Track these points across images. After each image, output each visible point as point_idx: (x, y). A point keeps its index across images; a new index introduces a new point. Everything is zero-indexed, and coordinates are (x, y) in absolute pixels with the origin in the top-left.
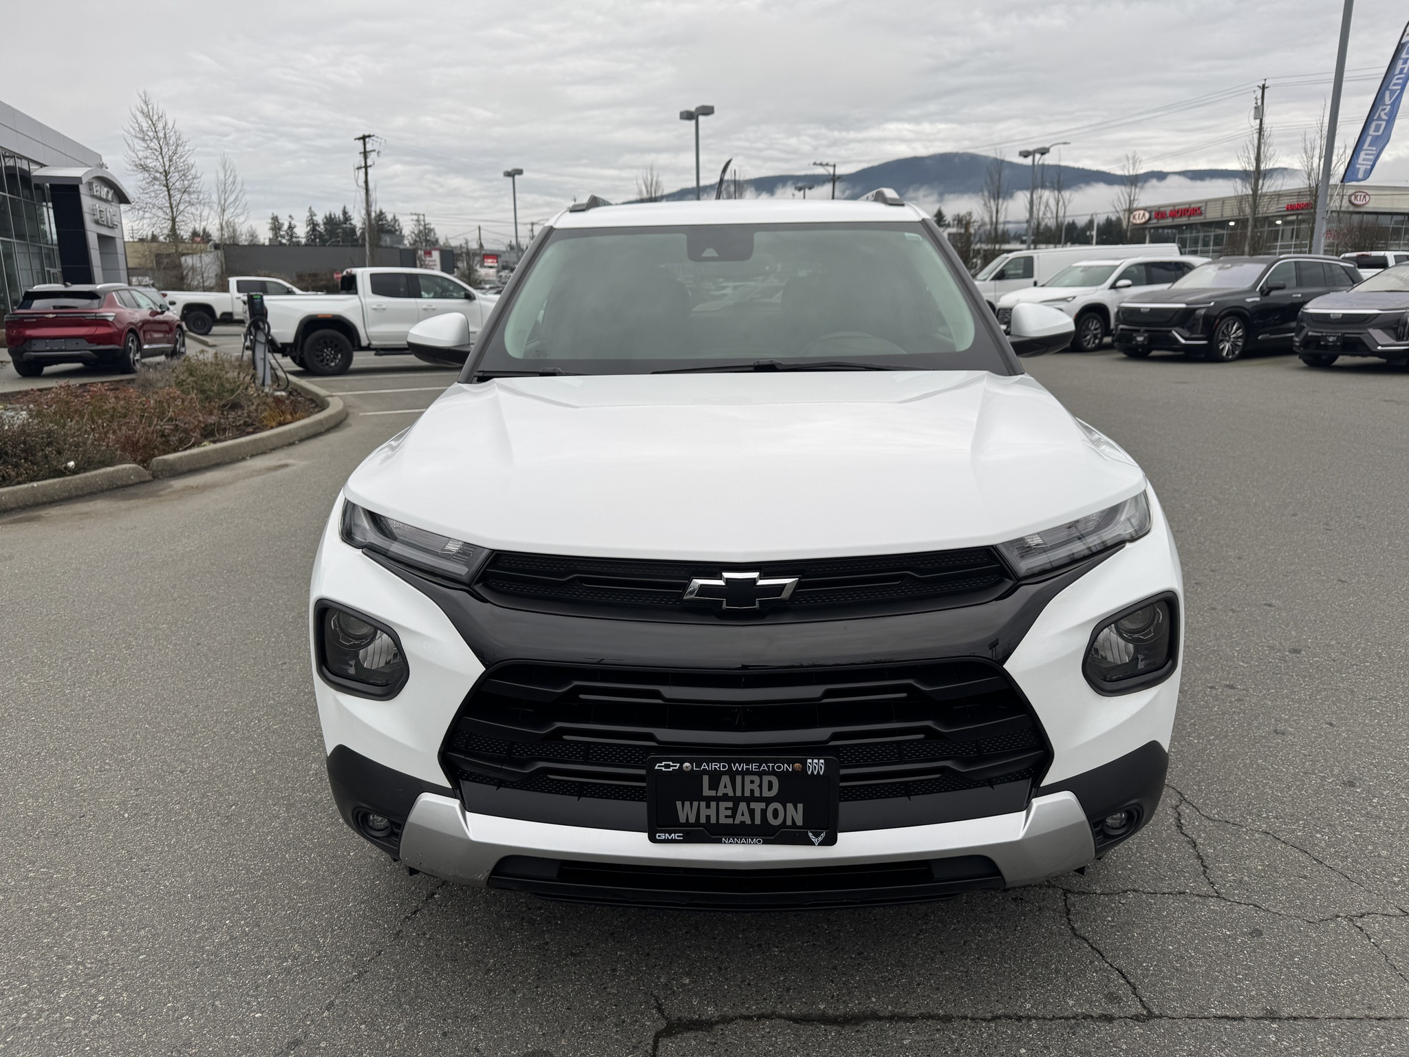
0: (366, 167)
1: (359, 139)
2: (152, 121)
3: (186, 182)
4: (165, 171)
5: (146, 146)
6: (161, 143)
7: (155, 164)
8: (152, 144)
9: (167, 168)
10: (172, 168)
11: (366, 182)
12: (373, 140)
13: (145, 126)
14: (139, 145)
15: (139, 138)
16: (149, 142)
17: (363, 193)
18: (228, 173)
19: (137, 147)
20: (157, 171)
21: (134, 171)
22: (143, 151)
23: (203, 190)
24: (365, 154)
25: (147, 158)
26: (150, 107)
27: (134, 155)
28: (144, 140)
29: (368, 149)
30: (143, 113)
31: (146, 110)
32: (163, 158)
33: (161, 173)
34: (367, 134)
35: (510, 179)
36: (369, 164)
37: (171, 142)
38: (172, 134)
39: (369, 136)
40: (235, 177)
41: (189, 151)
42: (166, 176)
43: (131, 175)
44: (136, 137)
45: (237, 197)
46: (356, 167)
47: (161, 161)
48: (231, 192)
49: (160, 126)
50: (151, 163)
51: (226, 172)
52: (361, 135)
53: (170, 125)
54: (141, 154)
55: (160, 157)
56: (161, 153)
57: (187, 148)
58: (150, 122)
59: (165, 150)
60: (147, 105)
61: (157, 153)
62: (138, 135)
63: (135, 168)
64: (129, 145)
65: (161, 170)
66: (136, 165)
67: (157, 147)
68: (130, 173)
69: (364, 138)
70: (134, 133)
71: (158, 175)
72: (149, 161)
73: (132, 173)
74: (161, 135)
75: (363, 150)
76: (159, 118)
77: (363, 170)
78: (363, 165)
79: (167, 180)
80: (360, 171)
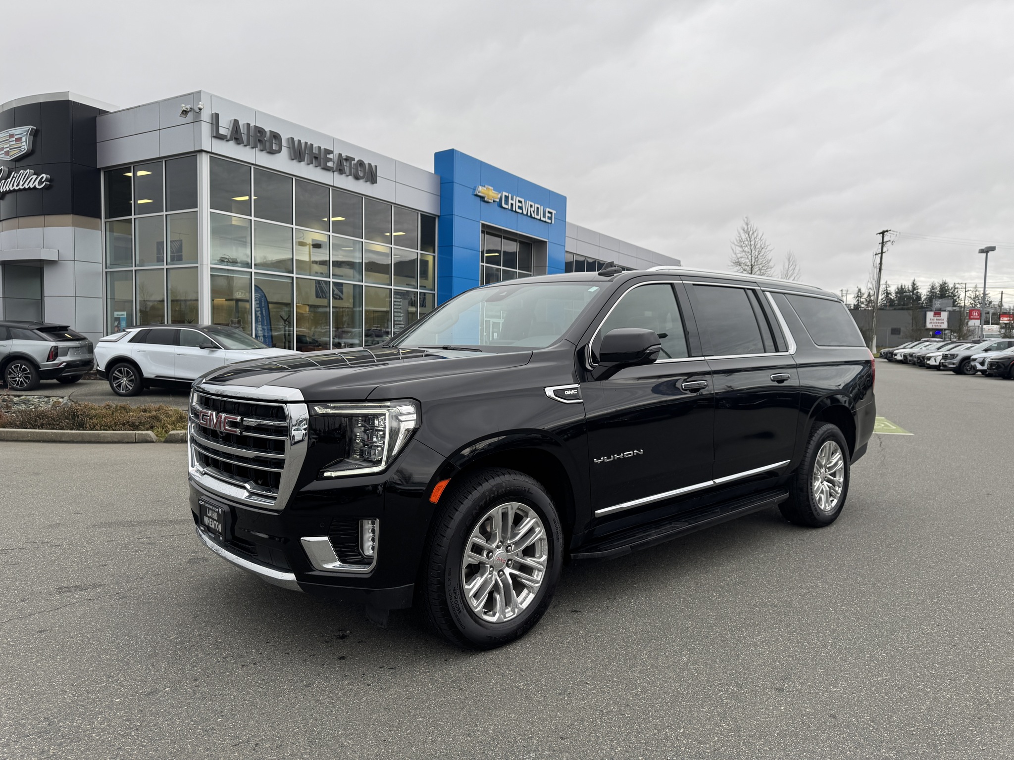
0: (882, 253)
1: (880, 233)
2: (749, 235)
3: (762, 271)
4: (752, 265)
5: (742, 250)
6: (752, 248)
7: (745, 261)
8: (746, 248)
9: (753, 263)
10: (756, 264)
11: (881, 264)
12: (890, 233)
13: (744, 237)
14: (739, 249)
15: (738, 246)
16: (744, 248)
17: (877, 271)
18: (791, 263)
19: (738, 252)
20: (746, 265)
21: (732, 266)
22: (740, 253)
23: (773, 275)
24: (883, 243)
25: (742, 257)
26: (749, 226)
27: (734, 256)
28: (741, 247)
29: (885, 240)
30: (744, 230)
31: (746, 229)
32: (752, 257)
33: (748, 266)
34: (885, 230)
35: (984, 255)
36: (884, 251)
37: (757, 247)
38: (759, 241)
39: (887, 231)
40: (796, 265)
41: (768, 251)
42: (752, 268)
43: (731, 269)
44: (737, 245)
45: (794, 278)
46: (875, 253)
47: (750, 258)
48: (792, 275)
49: (753, 238)
50: (743, 260)
51: (789, 263)
52: (881, 231)
53: (759, 237)
54: (739, 255)
55: (750, 256)
56: (751, 254)
57: (767, 250)
58: (747, 236)
59: (753, 252)
60: (748, 225)
61: (748, 255)
62: (738, 245)
63: (733, 264)
64: (733, 250)
65: (749, 264)
66: (734, 263)
67: (749, 251)
68: (729, 267)
69: (883, 233)
70: (736, 243)
71: (746, 267)
72: (743, 259)
73: (731, 267)
74: (753, 243)
75: (881, 242)
76: (753, 233)
77: (880, 255)
78: (880, 252)
79: (751, 271)
80: (877, 256)
